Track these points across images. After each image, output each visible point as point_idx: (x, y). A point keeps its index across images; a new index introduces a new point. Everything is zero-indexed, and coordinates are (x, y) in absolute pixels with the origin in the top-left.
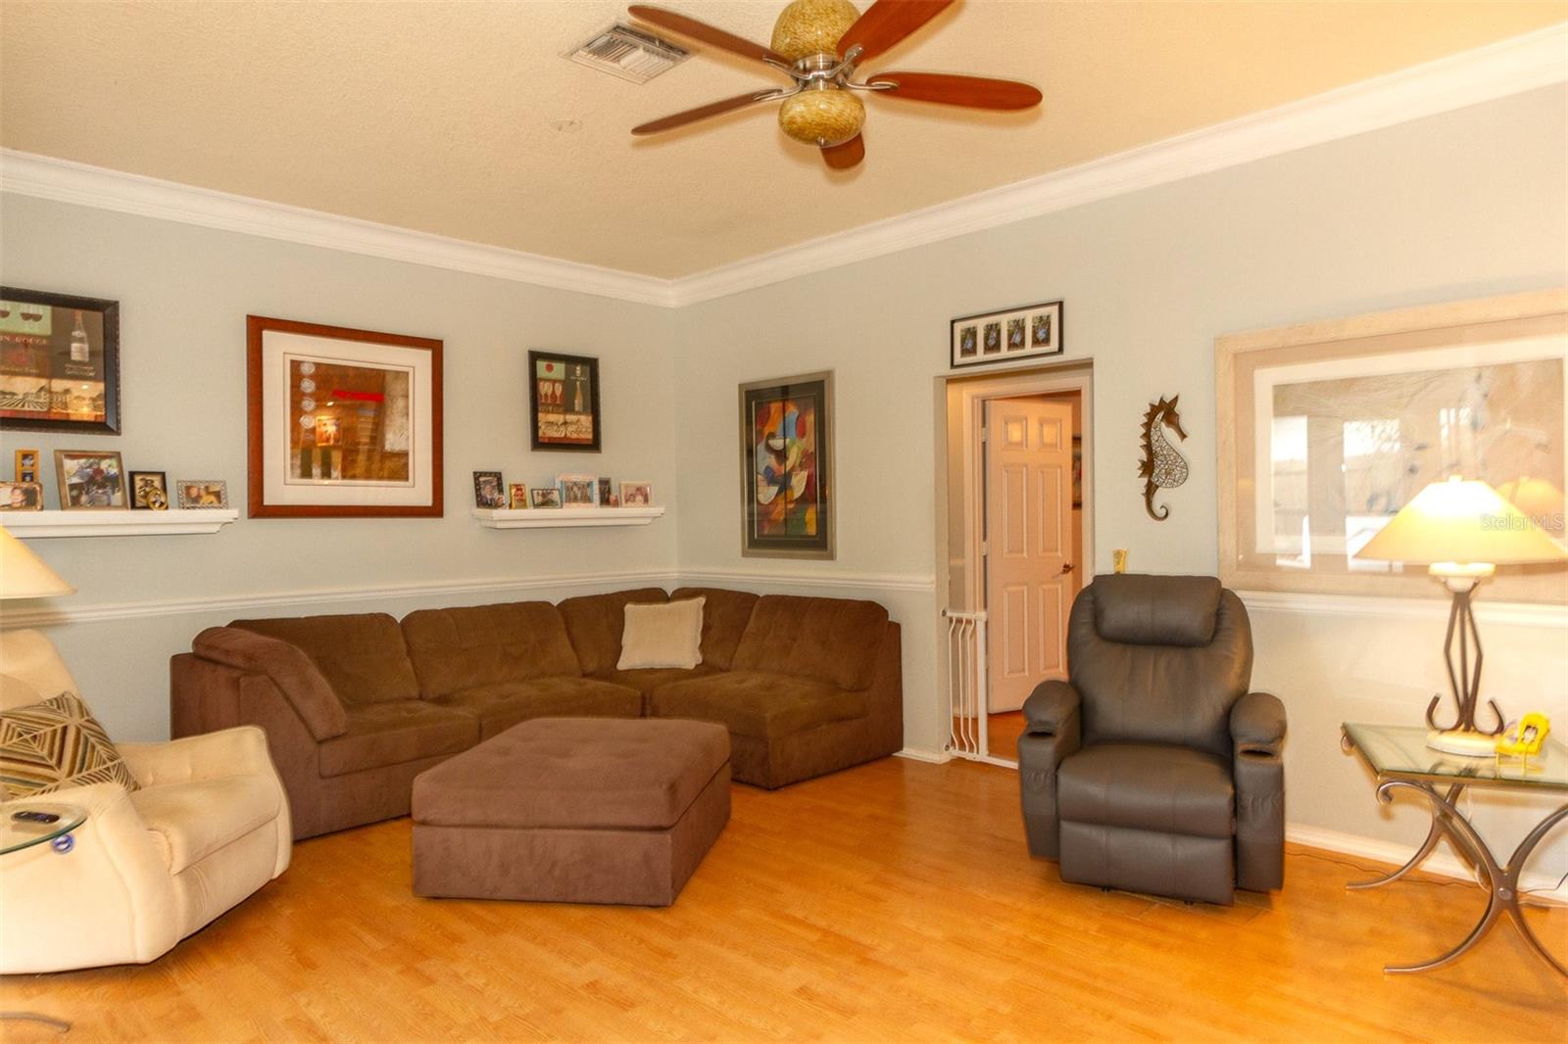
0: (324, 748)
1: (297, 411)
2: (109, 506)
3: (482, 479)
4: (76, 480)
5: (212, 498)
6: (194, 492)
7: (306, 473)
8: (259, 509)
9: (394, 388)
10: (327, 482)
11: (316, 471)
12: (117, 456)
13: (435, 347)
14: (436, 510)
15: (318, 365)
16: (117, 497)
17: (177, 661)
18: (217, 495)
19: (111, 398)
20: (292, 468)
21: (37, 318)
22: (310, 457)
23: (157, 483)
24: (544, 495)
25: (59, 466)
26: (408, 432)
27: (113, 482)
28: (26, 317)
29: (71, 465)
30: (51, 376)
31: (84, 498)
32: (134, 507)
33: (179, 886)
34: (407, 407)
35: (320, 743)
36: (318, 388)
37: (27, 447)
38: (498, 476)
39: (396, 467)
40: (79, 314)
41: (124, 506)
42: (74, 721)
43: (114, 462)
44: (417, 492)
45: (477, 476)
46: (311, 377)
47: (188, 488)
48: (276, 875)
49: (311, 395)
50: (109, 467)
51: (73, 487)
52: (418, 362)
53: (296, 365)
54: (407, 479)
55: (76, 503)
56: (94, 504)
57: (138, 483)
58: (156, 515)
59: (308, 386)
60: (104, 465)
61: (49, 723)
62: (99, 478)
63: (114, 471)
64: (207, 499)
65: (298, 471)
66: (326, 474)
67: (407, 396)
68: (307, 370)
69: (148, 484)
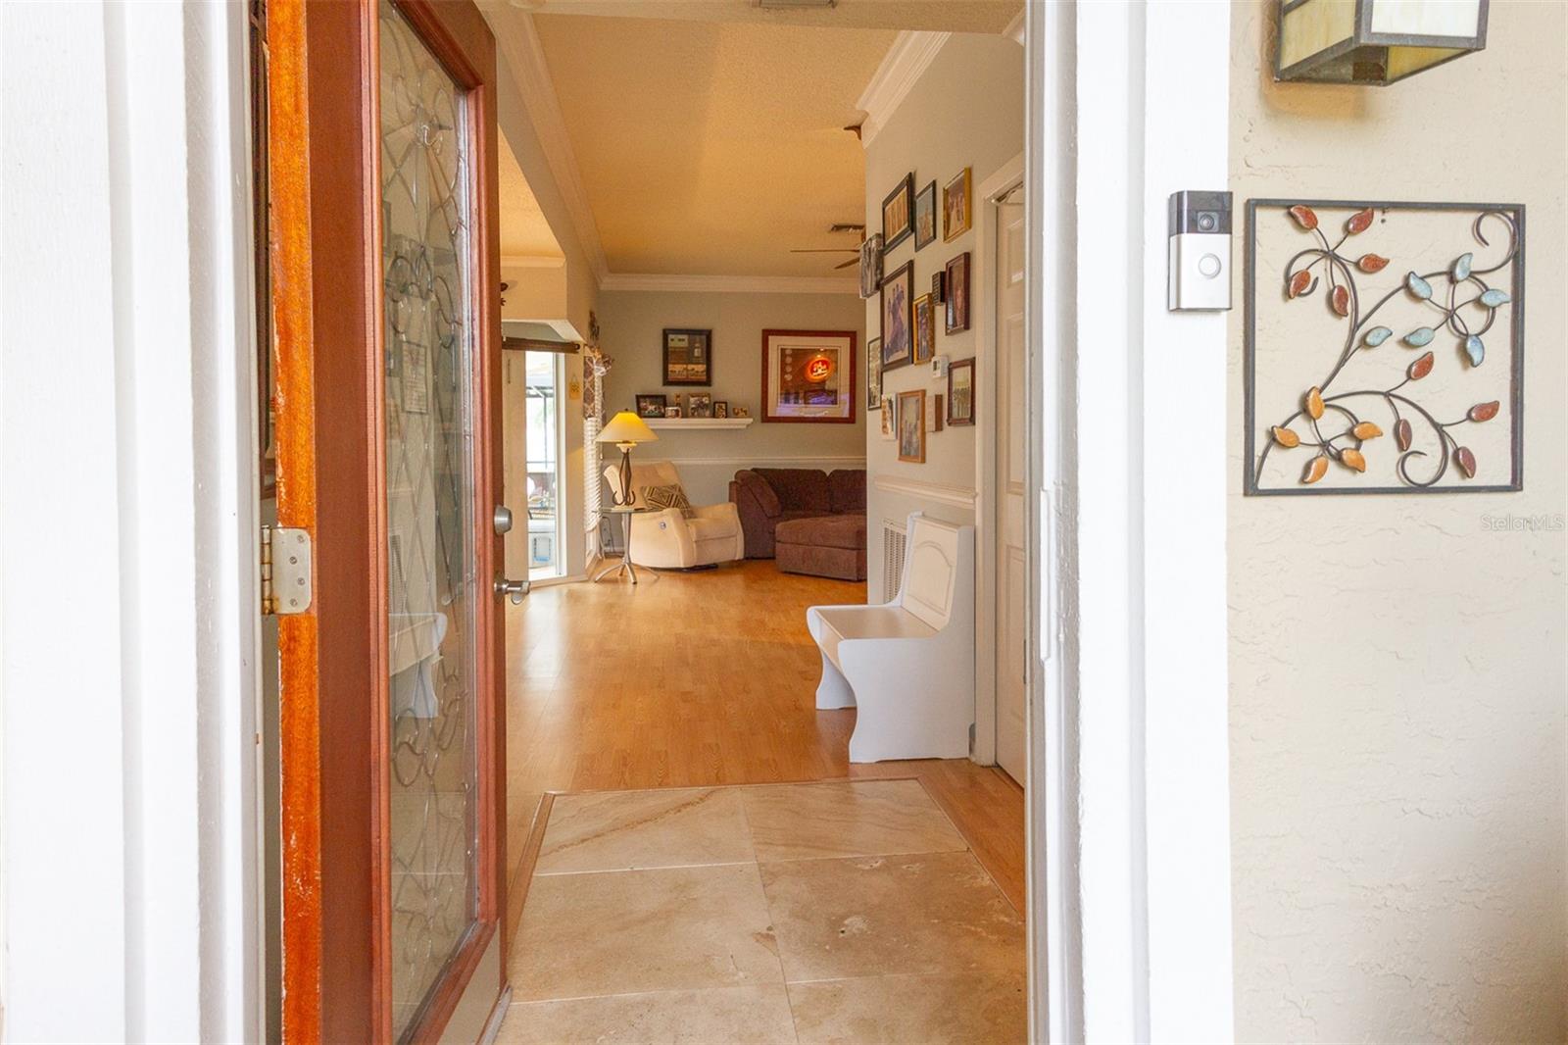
0: (771, 520)
1: (783, 372)
2: (704, 417)
4: (694, 406)
6: (738, 411)
7: (787, 401)
8: (766, 419)
9: (831, 357)
10: (797, 405)
11: (792, 400)
12: (710, 395)
13: (852, 335)
14: (850, 420)
15: (793, 350)
16: (708, 413)
17: (731, 483)
18: (745, 412)
19: (709, 371)
20: (781, 398)
21: (683, 340)
22: (789, 393)
23: (724, 407)
25: (689, 400)
26: (839, 379)
27: (706, 406)
28: (680, 340)
29: (692, 400)
30: (687, 364)
31: (696, 413)
32: (714, 417)
33: (694, 545)
34: (837, 367)
35: (768, 518)
36: (793, 361)
37: (680, 392)
39: (832, 396)
40: (698, 338)
41: (711, 417)
42: (676, 493)
43: (708, 398)
44: (842, 410)
46: (791, 356)
47: (735, 409)
48: (737, 558)
49: (790, 364)
50: (706, 400)
51: (692, 408)
52: (844, 344)
53: (783, 350)
54: (836, 403)
55: (693, 416)
56: (700, 416)
57: (717, 406)
58: (721, 420)
59: (789, 360)
60: (703, 399)
61: (667, 491)
62: (702, 405)
63: (707, 402)
64: (741, 414)
65: (783, 400)
66: (796, 402)
67: (836, 362)
68: (788, 352)
69: (721, 407)
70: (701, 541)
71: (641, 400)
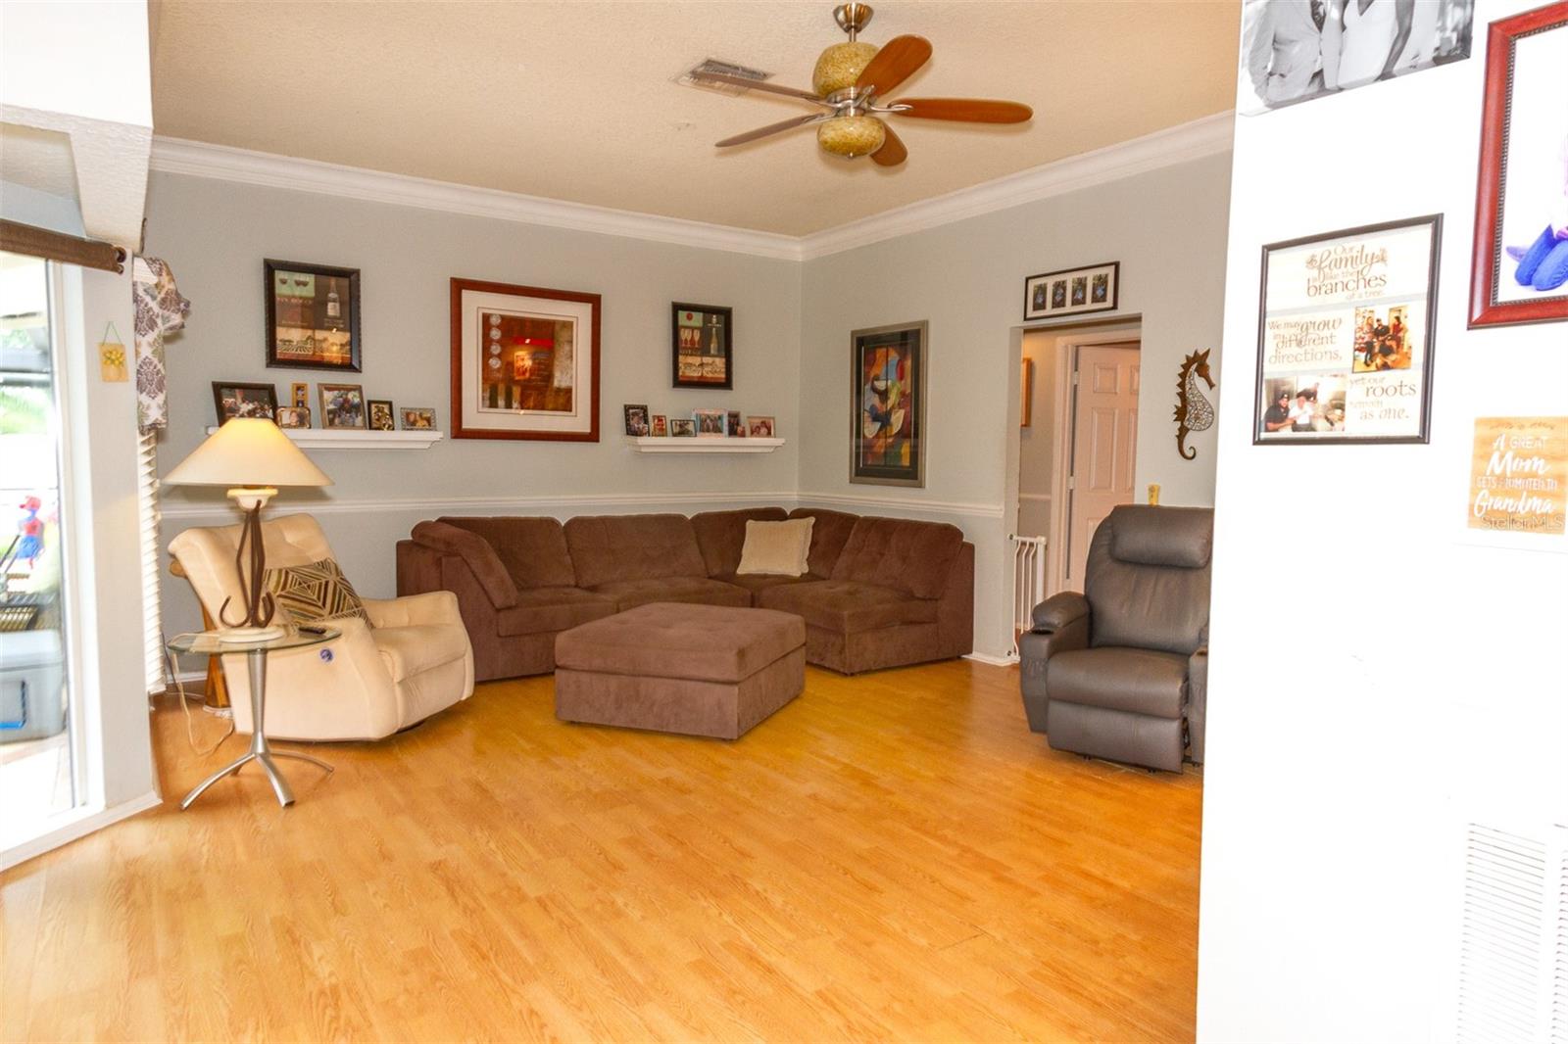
0: (501, 614)
1: (486, 354)
2: (353, 427)
3: (631, 411)
4: (332, 407)
5: (425, 423)
6: (412, 418)
7: (493, 404)
8: (459, 432)
9: (562, 336)
10: (509, 411)
11: (501, 402)
12: (359, 389)
13: (594, 301)
14: (593, 436)
15: (503, 318)
16: (359, 420)
17: (401, 545)
18: (428, 420)
19: (354, 344)
20: (483, 399)
21: (305, 284)
22: (496, 392)
23: (387, 411)
24: (681, 426)
25: (321, 396)
26: (574, 373)
27: (356, 409)
28: (298, 283)
29: (328, 396)
30: (314, 328)
31: (337, 421)
32: (371, 428)
33: (398, 690)
34: (571, 351)
35: (498, 611)
36: (503, 336)
37: (300, 382)
38: (644, 409)
39: (564, 401)
40: (333, 281)
41: (364, 427)
42: (332, 579)
43: (357, 393)
44: (579, 421)
45: (627, 408)
46: (498, 327)
47: (408, 415)
48: (464, 698)
49: (498, 342)
50: (354, 397)
51: (329, 412)
52: (580, 313)
53: (486, 318)
54: (571, 410)
55: (331, 424)
56: (344, 425)
57: (374, 410)
58: (385, 434)
59: (496, 334)
60: (350, 396)
61: (317, 577)
62: (346, 405)
63: (357, 400)
64: (420, 423)
65: (487, 402)
66: (509, 406)
67: (571, 342)
68: (495, 321)
69: (380, 410)
70: (409, 682)
71: (225, 391)
